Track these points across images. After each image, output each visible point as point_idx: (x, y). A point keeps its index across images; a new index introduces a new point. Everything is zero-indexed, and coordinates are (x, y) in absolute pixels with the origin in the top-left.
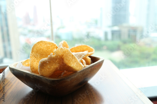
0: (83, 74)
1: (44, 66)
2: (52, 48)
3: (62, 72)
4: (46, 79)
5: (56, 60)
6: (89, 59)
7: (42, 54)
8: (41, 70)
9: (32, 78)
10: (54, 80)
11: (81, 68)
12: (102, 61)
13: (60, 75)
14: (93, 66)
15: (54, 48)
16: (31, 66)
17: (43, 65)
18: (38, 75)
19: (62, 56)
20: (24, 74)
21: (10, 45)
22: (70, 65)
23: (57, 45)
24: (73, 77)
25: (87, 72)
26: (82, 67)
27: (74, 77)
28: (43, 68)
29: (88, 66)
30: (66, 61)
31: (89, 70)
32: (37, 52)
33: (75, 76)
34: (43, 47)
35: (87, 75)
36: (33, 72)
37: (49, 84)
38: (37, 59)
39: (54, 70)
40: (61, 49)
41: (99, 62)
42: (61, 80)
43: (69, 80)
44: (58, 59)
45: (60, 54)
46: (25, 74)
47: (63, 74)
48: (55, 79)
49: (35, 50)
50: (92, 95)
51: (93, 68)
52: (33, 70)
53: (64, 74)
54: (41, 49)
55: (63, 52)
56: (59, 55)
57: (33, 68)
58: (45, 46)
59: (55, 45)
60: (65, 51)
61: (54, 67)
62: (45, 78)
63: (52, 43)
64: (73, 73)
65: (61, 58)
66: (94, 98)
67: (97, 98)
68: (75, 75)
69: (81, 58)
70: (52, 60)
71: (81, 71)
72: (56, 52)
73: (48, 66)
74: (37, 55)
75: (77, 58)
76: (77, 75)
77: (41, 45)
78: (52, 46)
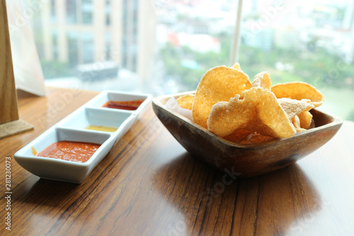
0: (292, 146)
1: (219, 116)
2: (238, 82)
3: (249, 134)
4: (220, 142)
5: (245, 109)
6: (309, 116)
7: (218, 92)
8: (212, 123)
9: (193, 132)
10: (234, 147)
11: (289, 133)
12: (338, 127)
13: (245, 139)
14: (314, 133)
15: (242, 83)
16: (193, 111)
17: (218, 113)
18: (204, 130)
19: (258, 104)
20: (179, 122)
21: (135, 42)
22: (269, 125)
23: (249, 79)
24: (270, 149)
25: (300, 143)
26: (293, 132)
27: (273, 148)
28: (217, 120)
29: (304, 131)
30: (264, 117)
31: (306, 140)
32: (210, 86)
33: (275, 148)
34: (223, 78)
35: (298, 149)
36: (195, 121)
37: (223, 151)
38: (208, 100)
39: (236, 128)
40: (259, 90)
41: (330, 127)
42: (247, 149)
43: (261, 152)
44: (249, 108)
45: (255, 100)
46: (181, 123)
47: (250, 136)
48: (236, 146)
49: (206, 82)
50: (301, 190)
51: (314, 136)
52: (196, 118)
53: (253, 137)
54: (217, 81)
55: (261, 97)
56: (251, 101)
57: (197, 115)
58: (226, 77)
59: (245, 78)
60: (266, 97)
61: (238, 121)
62: (218, 138)
63: (240, 73)
64: (272, 140)
65: (255, 107)
66: (303, 196)
67: (309, 199)
68: (275, 145)
69: (294, 114)
70: (236, 108)
71: (288, 140)
72: (247, 94)
73: (228, 119)
74: (209, 93)
75: (285, 113)
76: (280, 146)
77: (219, 73)
78: (238, 78)
